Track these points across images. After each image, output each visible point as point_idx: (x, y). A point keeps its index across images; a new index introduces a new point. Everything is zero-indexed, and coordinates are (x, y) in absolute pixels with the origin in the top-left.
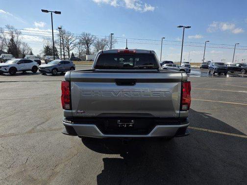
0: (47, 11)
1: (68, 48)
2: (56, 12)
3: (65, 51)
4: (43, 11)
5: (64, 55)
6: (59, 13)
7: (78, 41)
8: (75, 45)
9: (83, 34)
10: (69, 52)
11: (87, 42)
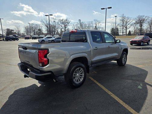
0: (104, 9)
1: (126, 28)
2: (109, 8)
3: (124, 30)
4: (102, 9)
5: (123, 33)
6: (111, 8)
7: (134, 22)
8: (131, 25)
9: (139, 17)
10: (126, 30)
11: (141, 22)
